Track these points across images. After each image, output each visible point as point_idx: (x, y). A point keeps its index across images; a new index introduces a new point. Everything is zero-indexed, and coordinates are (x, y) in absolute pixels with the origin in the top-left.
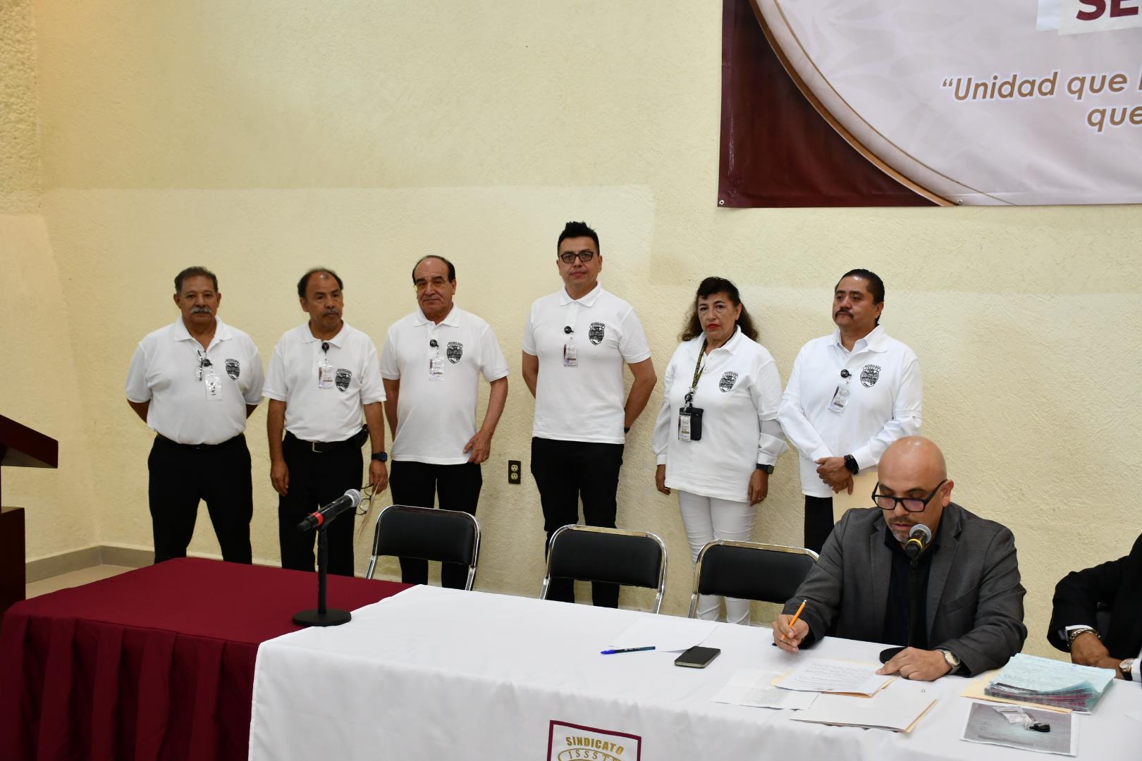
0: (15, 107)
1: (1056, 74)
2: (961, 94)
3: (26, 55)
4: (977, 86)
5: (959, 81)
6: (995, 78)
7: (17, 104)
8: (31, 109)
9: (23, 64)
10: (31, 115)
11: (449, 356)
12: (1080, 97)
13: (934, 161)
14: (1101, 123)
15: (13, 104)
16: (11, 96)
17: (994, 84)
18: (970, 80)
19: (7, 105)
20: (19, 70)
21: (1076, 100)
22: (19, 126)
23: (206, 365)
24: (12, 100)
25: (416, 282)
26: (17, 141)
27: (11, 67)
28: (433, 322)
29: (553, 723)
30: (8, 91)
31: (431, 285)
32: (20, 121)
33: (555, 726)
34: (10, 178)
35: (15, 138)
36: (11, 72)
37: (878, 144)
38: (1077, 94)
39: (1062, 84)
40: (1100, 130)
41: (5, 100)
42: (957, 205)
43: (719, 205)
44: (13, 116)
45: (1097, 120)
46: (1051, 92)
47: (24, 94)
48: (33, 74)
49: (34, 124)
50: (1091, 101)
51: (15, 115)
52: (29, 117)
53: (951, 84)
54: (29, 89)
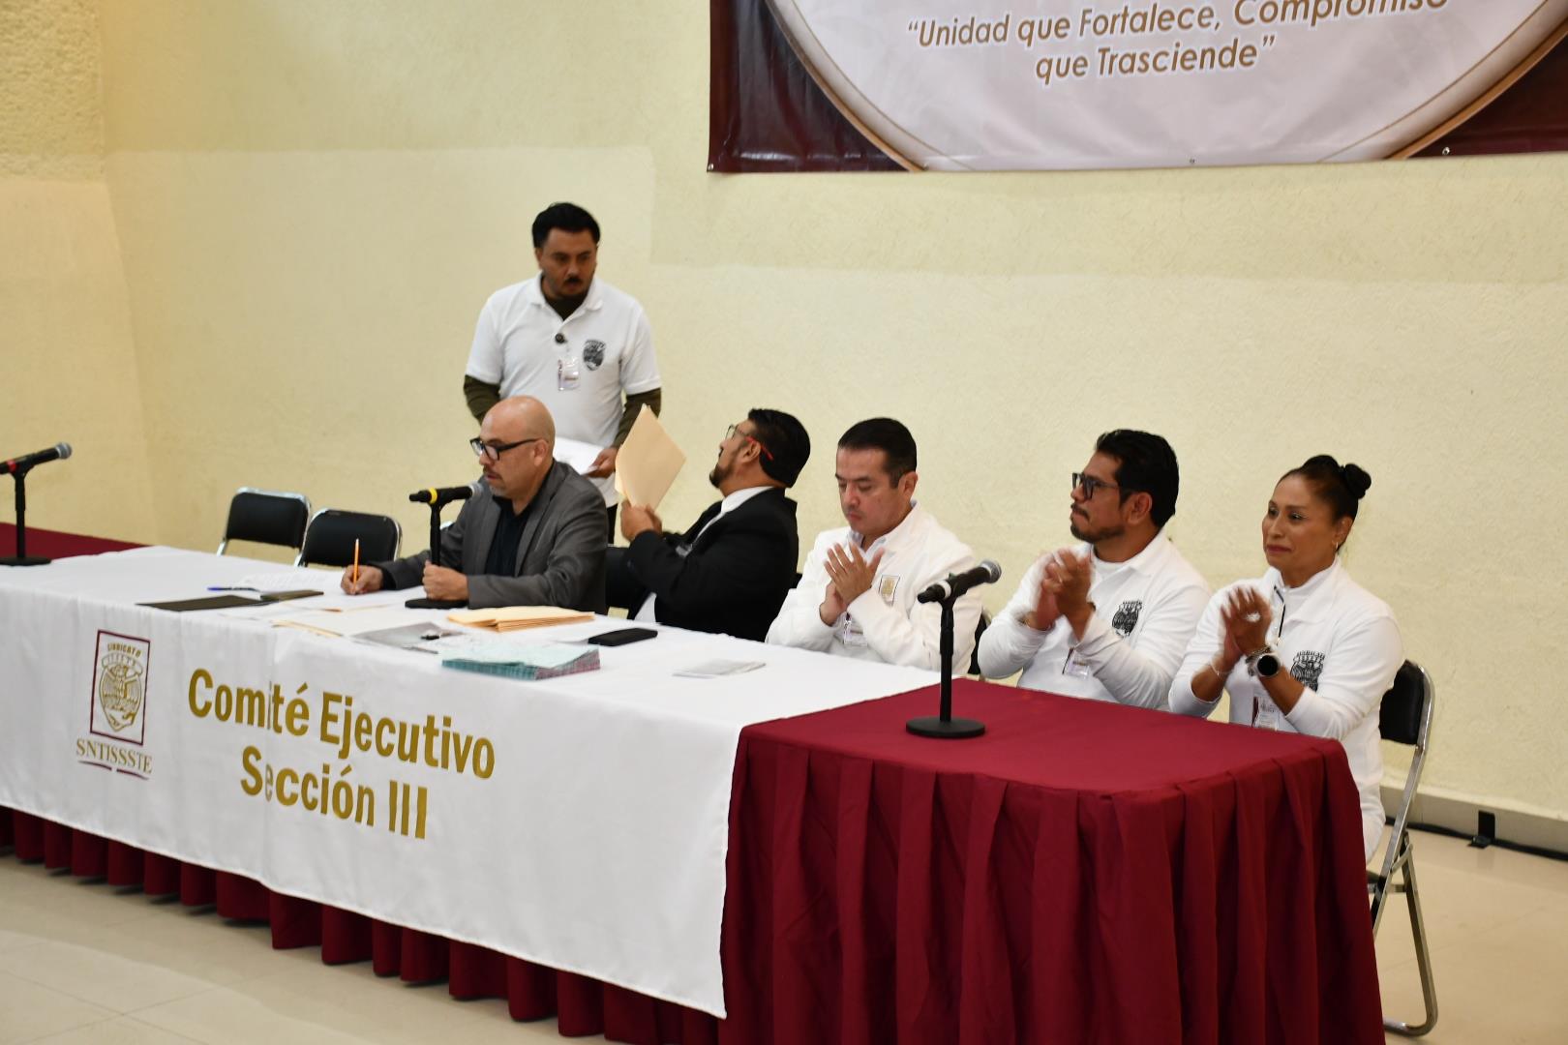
0: (69, 55)
1: (1008, 17)
2: (926, 39)
4: (940, 30)
5: (924, 24)
6: (956, 20)
7: (73, 52)
8: (91, 58)
10: (91, 64)
12: (1029, 44)
13: (903, 118)
14: (1048, 74)
15: (67, 52)
16: (65, 43)
17: (955, 29)
18: (933, 23)
19: (59, 54)
20: (75, 13)
21: (1026, 48)
22: (76, 77)
24: (66, 48)
26: (74, 95)
27: (65, 9)
29: (99, 632)
30: (62, 37)
32: (77, 72)
33: (102, 635)
34: (64, 138)
35: (71, 92)
36: (64, 15)
37: (853, 98)
38: (1027, 41)
39: (1013, 28)
40: (1047, 82)
41: (57, 48)
42: (923, 169)
43: (708, 171)
44: (67, 67)
45: (1046, 70)
46: (1004, 38)
47: (82, 40)
48: (93, 16)
49: (95, 75)
50: (1040, 49)
51: (71, 65)
52: (89, 67)
53: (916, 27)
54: (88, 34)
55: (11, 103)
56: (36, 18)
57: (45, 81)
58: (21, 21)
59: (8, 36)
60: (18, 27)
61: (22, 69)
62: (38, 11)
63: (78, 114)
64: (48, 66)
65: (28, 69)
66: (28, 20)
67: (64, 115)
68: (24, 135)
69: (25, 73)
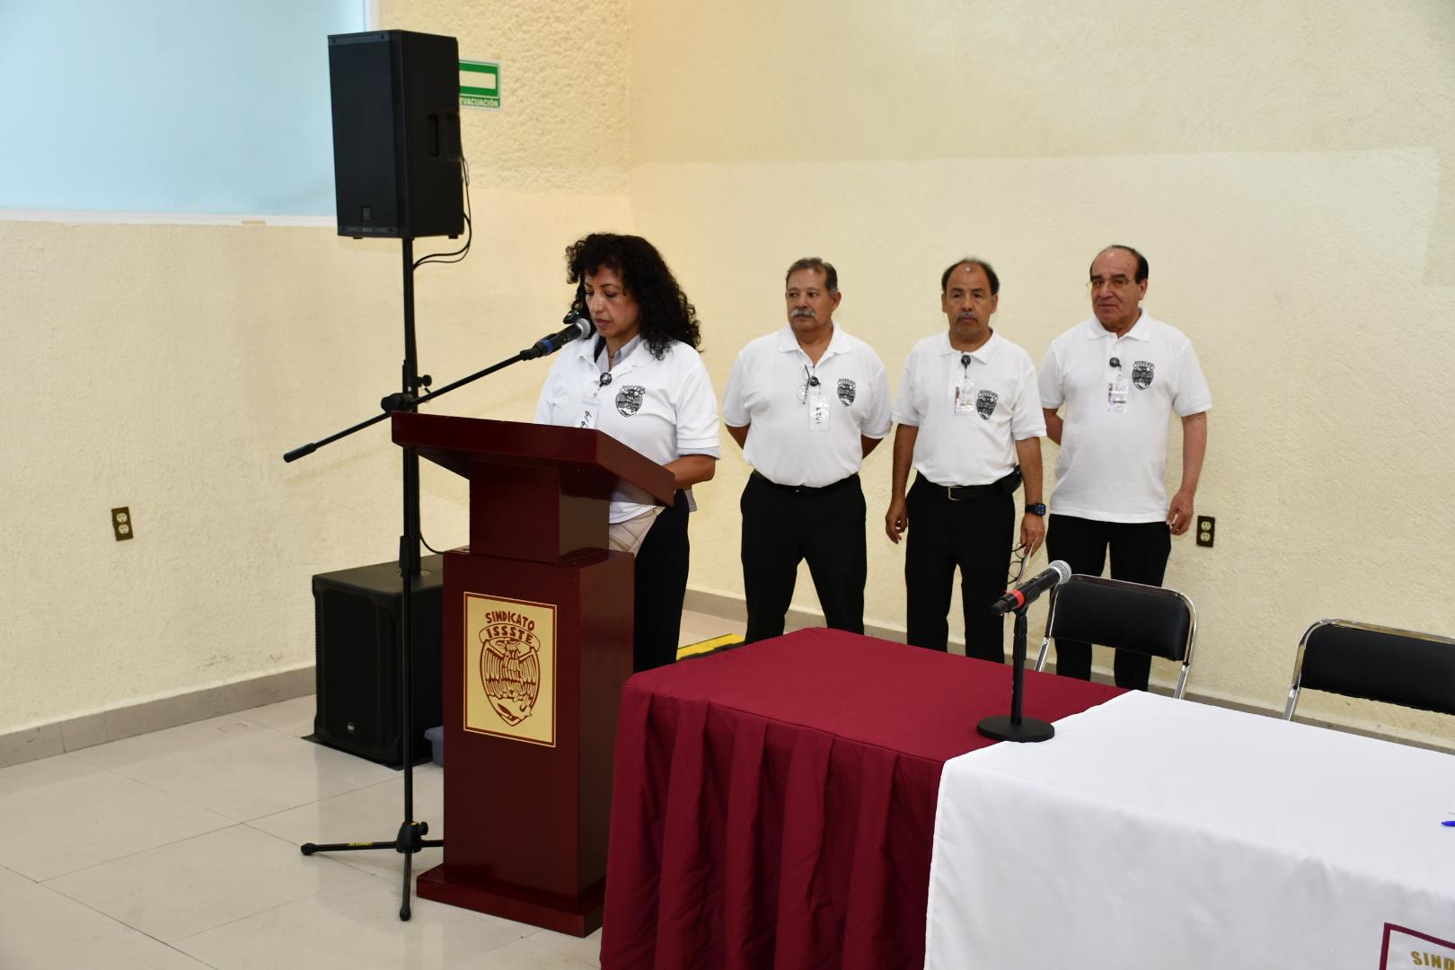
0: (604, 68)
3: (620, 6)
7: (608, 64)
8: (621, 70)
9: (616, 16)
10: (621, 76)
11: (1135, 379)
16: (601, 54)
19: (596, 66)
20: (611, 25)
22: (608, 90)
23: (813, 385)
24: (602, 60)
25: (1093, 278)
26: (606, 107)
27: (604, 21)
28: (1115, 334)
29: (1388, 928)
30: (600, 48)
31: (1109, 286)
32: (609, 84)
33: (1393, 933)
34: (596, 151)
35: (604, 105)
36: (603, 27)
41: (596, 60)
44: (602, 78)
47: (615, 52)
48: (625, 27)
49: (623, 87)
51: (605, 77)
52: (619, 79)
54: (620, 45)
55: (556, 116)
56: (580, 30)
57: (584, 93)
58: (568, 33)
59: (557, 49)
60: (566, 39)
61: (567, 82)
62: (582, 22)
63: (608, 127)
64: (587, 78)
65: (572, 82)
66: (575, 31)
67: (598, 127)
68: (566, 149)
69: (569, 85)
